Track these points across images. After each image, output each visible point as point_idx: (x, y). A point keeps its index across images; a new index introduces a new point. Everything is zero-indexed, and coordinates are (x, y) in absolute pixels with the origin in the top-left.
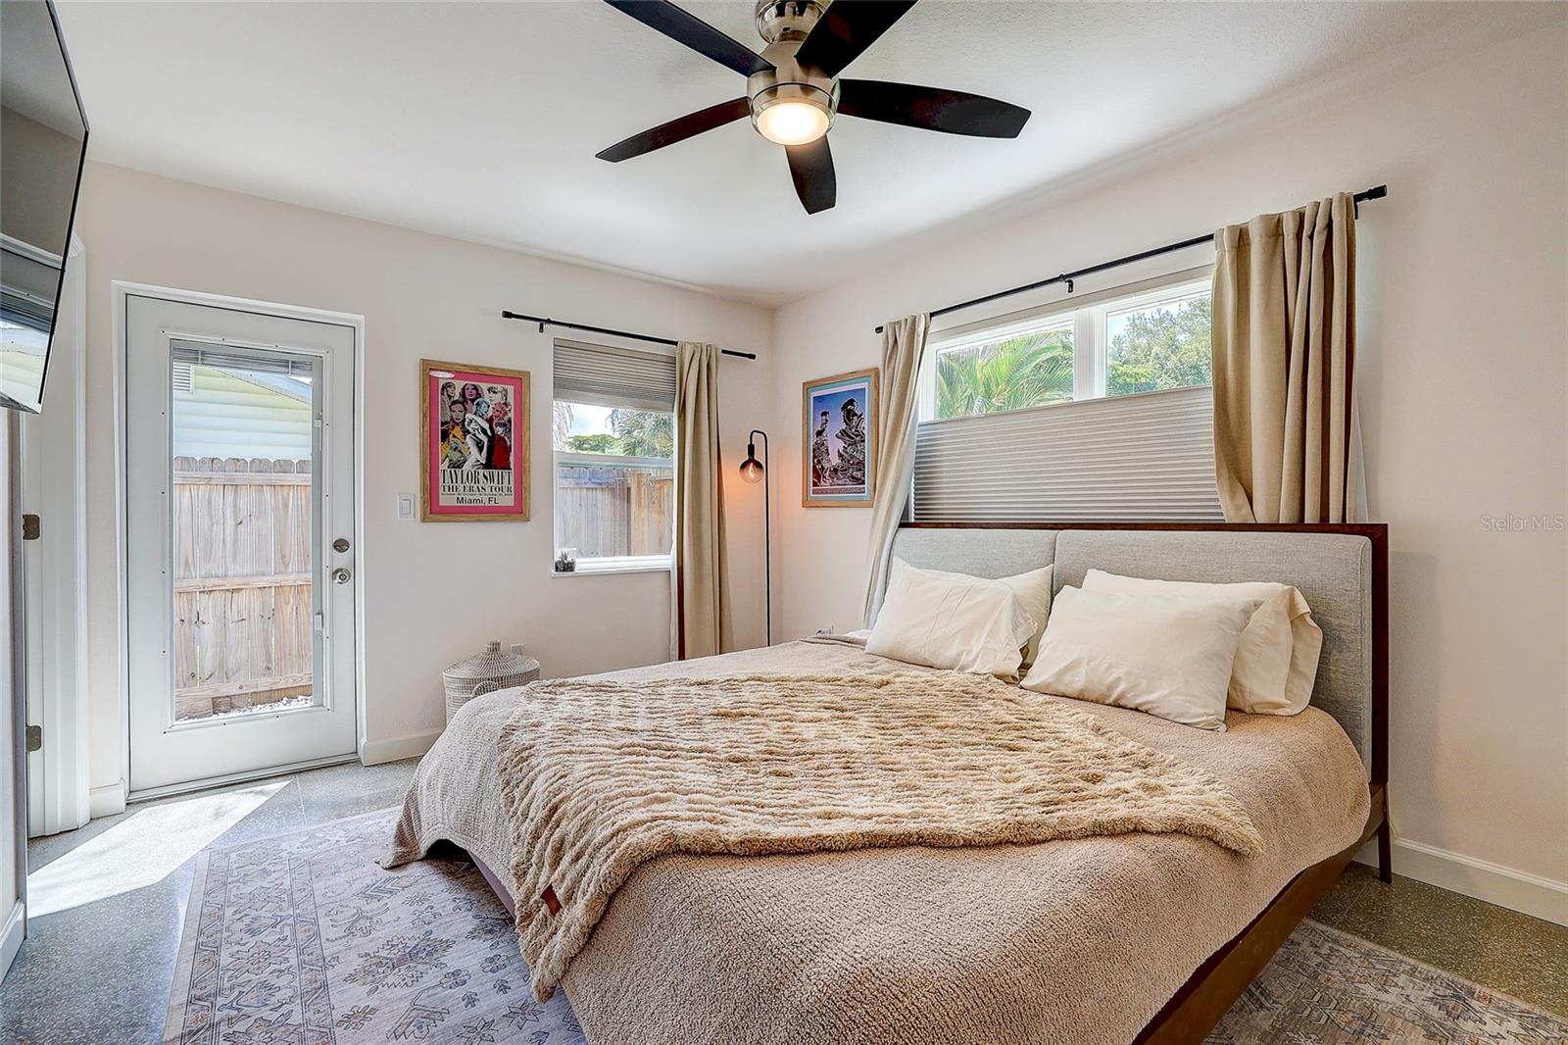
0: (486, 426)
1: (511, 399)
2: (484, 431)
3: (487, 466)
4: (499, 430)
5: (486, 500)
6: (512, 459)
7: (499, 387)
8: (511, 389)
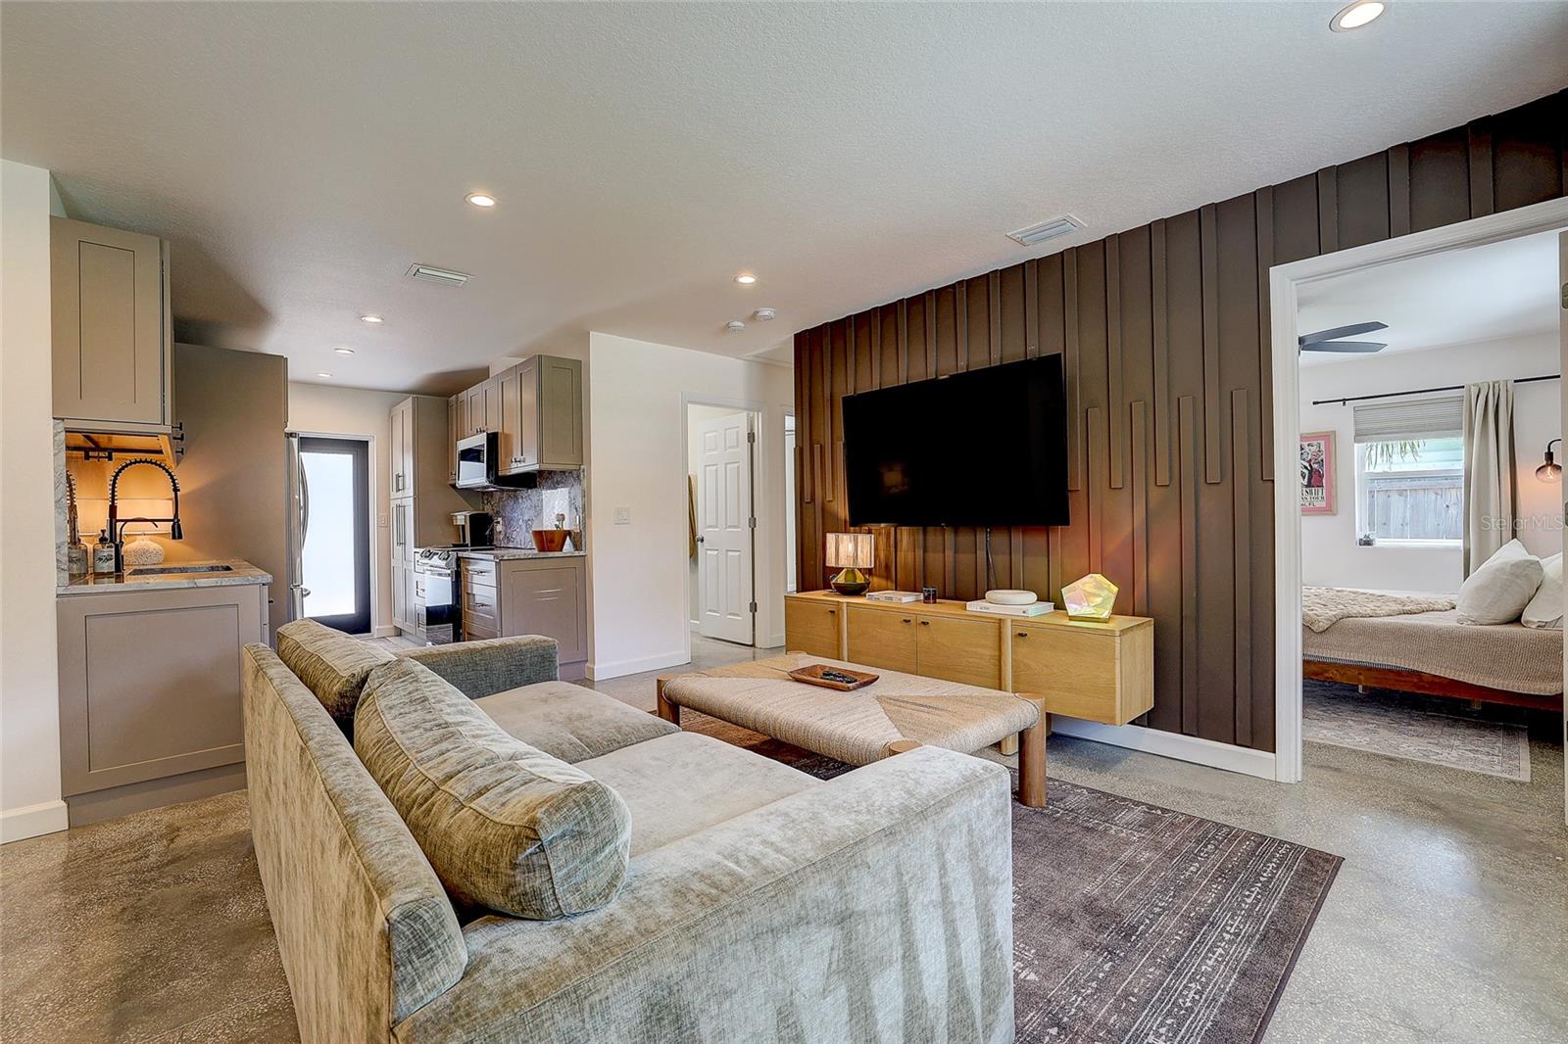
0: (1307, 465)
1: (1323, 448)
2: (1306, 468)
3: (1307, 486)
4: (1315, 466)
5: (1307, 504)
6: (1324, 481)
7: (1315, 443)
8: (1322, 443)
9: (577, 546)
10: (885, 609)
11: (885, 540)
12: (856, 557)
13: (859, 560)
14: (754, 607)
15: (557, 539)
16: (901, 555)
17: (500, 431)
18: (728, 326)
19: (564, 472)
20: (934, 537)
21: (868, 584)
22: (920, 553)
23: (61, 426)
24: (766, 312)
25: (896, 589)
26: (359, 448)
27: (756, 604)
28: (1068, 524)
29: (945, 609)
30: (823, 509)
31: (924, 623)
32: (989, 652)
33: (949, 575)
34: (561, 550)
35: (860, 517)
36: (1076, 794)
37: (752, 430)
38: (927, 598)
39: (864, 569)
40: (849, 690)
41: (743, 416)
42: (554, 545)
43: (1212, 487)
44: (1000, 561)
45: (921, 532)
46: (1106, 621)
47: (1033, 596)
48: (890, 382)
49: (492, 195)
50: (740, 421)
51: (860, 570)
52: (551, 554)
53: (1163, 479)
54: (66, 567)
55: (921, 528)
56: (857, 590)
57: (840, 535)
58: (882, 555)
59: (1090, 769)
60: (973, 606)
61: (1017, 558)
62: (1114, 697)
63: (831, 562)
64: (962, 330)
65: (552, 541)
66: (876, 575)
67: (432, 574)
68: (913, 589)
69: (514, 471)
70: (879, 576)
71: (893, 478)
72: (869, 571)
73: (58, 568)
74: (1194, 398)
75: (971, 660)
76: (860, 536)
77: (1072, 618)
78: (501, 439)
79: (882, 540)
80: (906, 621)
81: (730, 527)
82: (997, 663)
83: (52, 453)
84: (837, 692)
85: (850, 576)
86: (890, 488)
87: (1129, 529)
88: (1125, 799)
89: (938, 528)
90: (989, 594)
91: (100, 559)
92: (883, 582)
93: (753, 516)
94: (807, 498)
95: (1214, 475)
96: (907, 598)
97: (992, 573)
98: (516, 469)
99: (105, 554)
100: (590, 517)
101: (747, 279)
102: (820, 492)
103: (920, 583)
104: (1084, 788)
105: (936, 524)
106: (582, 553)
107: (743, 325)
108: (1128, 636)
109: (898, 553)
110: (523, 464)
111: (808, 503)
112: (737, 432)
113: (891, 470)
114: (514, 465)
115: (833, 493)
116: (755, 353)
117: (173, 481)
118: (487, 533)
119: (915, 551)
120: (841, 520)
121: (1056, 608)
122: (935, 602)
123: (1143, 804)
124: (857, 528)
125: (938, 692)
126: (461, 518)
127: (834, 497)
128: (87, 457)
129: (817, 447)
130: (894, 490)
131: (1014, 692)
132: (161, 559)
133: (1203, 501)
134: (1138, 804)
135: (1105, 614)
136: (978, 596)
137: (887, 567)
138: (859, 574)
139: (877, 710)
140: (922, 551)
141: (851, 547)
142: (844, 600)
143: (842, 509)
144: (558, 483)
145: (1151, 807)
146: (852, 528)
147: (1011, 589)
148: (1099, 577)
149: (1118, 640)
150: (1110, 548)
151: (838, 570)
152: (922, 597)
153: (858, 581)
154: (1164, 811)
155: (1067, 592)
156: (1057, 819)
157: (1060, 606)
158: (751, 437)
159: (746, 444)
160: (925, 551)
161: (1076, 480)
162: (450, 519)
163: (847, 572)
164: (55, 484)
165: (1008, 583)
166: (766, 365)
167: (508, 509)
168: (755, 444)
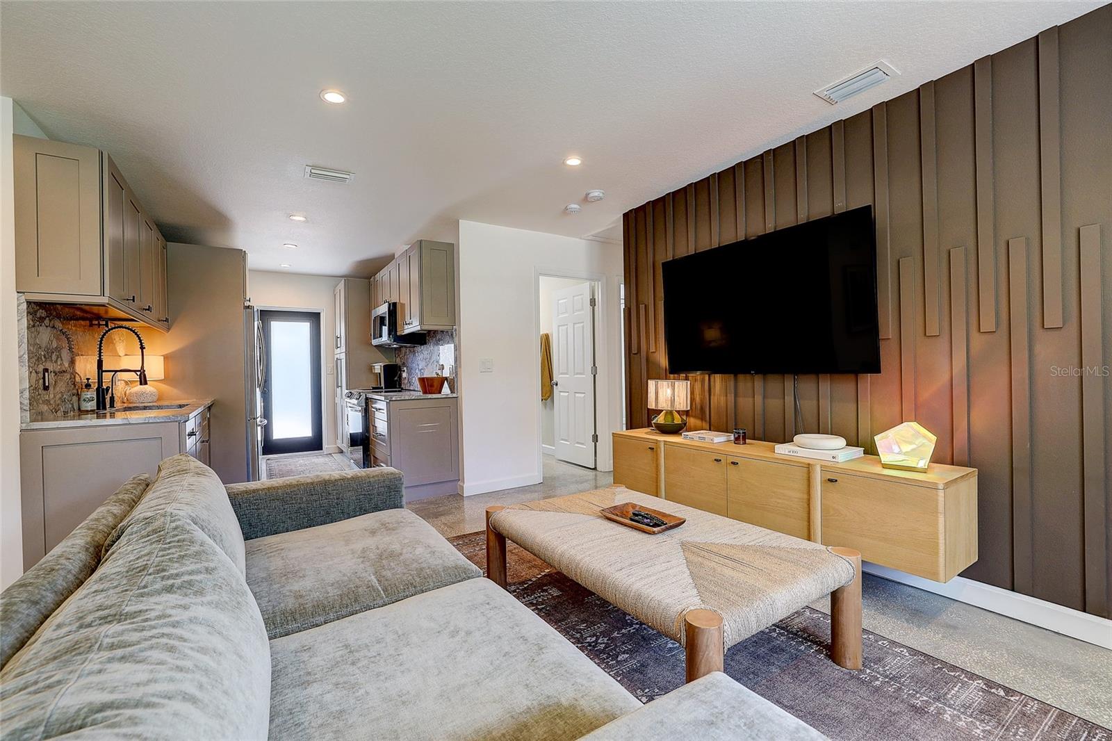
9: (452, 390)
10: (697, 449)
11: (700, 386)
12: (673, 401)
13: (676, 403)
14: (595, 438)
15: (436, 384)
16: (714, 400)
17: (398, 301)
18: (566, 209)
19: (442, 332)
20: (745, 382)
21: (685, 424)
22: (731, 397)
23: (23, 298)
24: (596, 193)
25: (710, 430)
26: (314, 317)
27: (597, 436)
28: (880, 373)
29: (754, 450)
30: (647, 360)
31: (733, 463)
32: (797, 495)
33: (758, 418)
34: (440, 393)
35: (679, 366)
36: (896, 655)
37: (593, 295)
38: (737, 439)
39: (682, 411)
40: (654, 533)
41: (587, 285)
42: (434, 389)
43: (1049, 332)
44: (807, 406)
45: (733, 379)
46: (924, 471)
47: (841, 442)
48: (704, 246)
49: (343, 93)
50: (585, 287)
51: (678, 412)
52: (430, 396)
53: (988, 323)
54: (28, 408)
55: (732, 375)
56: (675, 430)
57: (660, 382)
58: (698, 399)
59: (907, 620)
60: (782, 449)
61: (825, 403)
62: (937, 553)
63: (652, 405)
64: (770, 192)
65: (432, 386)
66: (692, 416)
67: (352, 410)
68: (726, 430)
69: (406, 332)
70: (695, 417)
71: (712, 334)
72: (687, 413)
73: (21, 408)
74: (1027, 239)
75: (780, 501)
76: (677, 383)
77: (885, 466)
78: (398, 307)
79: (698, 386)
80: (716, 460)
81: (577, 374)
82: (806, 505)
83: (17, 319)
84: (644, 534)
85: (669, 416)
86: (710, 342)
87: (946, 377)
88: (954, 668)
89: (748, 375)
90: (796, 438)
91: (84, 400)
92: (697, 422)
93: (594, 365)
94: (634, 350)
95: (1053, 319)
96: (719, 439)
97: (799, 419)
98: (408, 330)
99: (88, 397)
100: (460, 367)
101: (574, 161)
102: (645, 347)
103: (731, 424)
104: (903, 646)
105: (746, 371)
106: (454, 395)
107: (578, 207)
108: (952, 489)
109: (712, 397)
110: (411, 326)
111: (635, 354)
112: (582, 299)
113: (710, 328)
114: (406, 327)
115: (656, 346)
116: (593, 232)
117: (141, 341)
118: (396, 379)
119: (726, 396)
120: (663, 369)
121: (865, 453)
122: (745, 443)
123: (979, 677)
124: (676, 375)
125: (746, 540)
126: (378, 368)
127: (656, 349)
128: (91, 325)
129: (642, 307)
130: (713, 344)
131: (825, 542)
132: (155, 399)
133: (1038, 348)
134: (973, 676)
135: (923, 464)
136: (785, 439)
137: (702, 409)
138: (676, 415)
139: (678, 559)
140: (733, 395)
141: (669, 392)
142: (662, 438)
143: (663, 360)
144: (439, 340)
145: (990, 684)
146: (672, 375)
147: (819, 433)
148: (915, 425)
149: (941, 493)
150: (925, 395)
151: (659, 412)
152: (732, 437)
153: (676, 422)
154: (1008, 691)
155: (879, 440)
156: (877, 689)
157: (871, 450)
158: (593, 302)
159: (588, 308)
160: (736, 396)
161: (887, 327)
162: (371, 368)
163: (667, 413)
164: (19, 343)
165: (817, 427)
166: (603, 241)
167: (410, 361)
168: (596, 307)
